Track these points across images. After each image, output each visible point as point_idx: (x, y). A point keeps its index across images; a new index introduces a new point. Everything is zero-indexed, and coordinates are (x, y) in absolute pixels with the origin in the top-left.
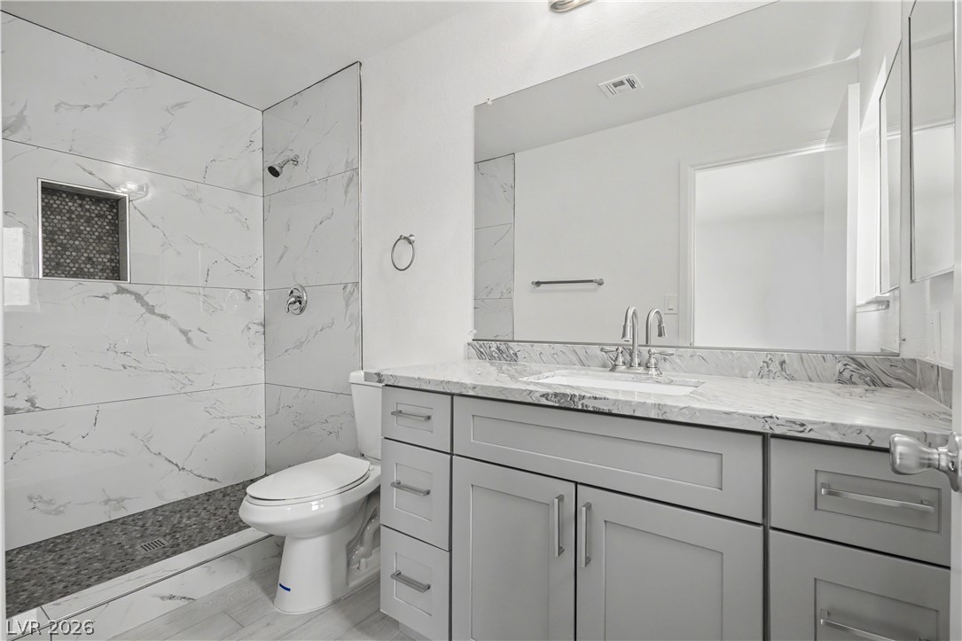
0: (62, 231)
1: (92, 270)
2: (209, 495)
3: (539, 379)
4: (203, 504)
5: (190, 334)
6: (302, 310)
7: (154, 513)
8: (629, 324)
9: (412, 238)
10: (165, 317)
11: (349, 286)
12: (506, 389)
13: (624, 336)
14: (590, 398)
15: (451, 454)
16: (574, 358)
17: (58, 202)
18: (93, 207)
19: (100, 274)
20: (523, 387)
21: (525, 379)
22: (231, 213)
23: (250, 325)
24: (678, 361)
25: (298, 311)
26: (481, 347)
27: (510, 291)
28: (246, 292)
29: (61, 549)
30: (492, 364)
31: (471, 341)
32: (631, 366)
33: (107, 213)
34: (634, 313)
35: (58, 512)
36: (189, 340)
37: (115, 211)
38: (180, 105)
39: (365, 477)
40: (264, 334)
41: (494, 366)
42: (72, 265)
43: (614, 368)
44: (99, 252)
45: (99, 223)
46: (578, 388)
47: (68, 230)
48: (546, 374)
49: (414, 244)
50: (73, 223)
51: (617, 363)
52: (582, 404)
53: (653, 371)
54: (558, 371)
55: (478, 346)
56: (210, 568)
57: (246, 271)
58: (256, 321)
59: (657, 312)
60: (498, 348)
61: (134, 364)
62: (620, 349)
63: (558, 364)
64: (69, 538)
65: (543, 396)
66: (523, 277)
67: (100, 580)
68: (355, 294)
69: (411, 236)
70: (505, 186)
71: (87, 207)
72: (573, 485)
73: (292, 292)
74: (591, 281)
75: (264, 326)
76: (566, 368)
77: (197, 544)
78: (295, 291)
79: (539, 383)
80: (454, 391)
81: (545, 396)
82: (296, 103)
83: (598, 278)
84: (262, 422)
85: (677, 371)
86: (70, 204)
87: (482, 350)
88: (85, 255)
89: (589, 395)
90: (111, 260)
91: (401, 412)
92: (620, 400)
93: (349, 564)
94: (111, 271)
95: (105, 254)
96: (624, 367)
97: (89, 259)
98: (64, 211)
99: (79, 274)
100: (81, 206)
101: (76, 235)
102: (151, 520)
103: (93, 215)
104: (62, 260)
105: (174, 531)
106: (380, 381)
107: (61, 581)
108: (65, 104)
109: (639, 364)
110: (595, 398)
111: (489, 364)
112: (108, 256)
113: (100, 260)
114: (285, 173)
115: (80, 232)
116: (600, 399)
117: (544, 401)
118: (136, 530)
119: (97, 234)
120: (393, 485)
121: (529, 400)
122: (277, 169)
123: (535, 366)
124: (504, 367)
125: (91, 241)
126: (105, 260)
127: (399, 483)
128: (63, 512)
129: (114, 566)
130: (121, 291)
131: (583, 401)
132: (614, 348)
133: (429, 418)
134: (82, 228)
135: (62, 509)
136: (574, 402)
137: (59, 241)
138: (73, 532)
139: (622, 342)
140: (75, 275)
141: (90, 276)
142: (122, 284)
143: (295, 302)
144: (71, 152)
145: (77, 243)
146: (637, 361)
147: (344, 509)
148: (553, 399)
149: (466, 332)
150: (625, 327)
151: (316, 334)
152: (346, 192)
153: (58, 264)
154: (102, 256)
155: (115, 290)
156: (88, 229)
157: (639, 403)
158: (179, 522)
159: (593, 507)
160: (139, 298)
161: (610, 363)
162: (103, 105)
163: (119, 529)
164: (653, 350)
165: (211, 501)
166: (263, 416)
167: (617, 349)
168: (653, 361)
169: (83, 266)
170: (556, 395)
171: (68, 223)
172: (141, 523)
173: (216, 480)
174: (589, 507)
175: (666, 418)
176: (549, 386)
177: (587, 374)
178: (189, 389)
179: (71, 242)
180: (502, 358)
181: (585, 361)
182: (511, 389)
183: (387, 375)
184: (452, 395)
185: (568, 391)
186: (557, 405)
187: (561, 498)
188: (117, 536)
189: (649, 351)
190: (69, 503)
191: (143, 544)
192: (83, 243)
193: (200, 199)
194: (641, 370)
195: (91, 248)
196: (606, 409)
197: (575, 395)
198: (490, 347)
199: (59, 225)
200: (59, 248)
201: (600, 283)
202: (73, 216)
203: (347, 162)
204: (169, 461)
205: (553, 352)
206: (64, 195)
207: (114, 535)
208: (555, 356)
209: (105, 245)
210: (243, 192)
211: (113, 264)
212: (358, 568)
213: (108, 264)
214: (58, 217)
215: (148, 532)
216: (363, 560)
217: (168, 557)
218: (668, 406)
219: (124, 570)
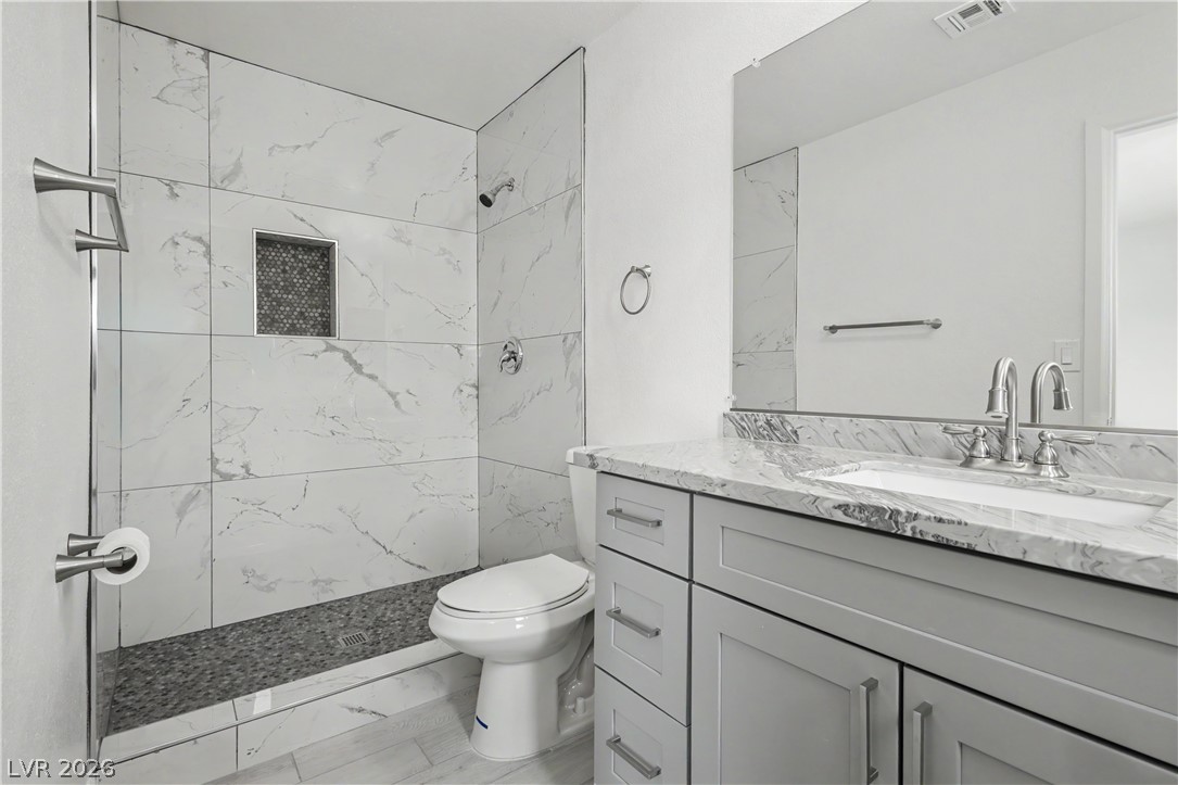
0: (277, 285)
1: (304, 326)
2: (417, 585)
3: (831, 474)
4: (410, 595)
5: (398, 397)
6: (517, 368)
7: (361, 601)
8: (1000, 386)
9: (647, 270)
10: (372, 377)
11: (570, 337)
12: (776, 490)
13: (991, 407)
14: (929, 518)
15: (690, 581)
16: (893, 442)
17: (273, 254)
18: (306, 257)
19: (312, 330)
20: (804, 489)
21: (807, 474)
22: (443, 255)
23: (462, 387)
24: (1103, 454)
25: (513, 369)
26: (742, 419)
27: (790, 340)
28: (458, 348)
29: (270, 631)
30: (758, 446)
31: (727, 411)
32: (1003, 459)
33: (319, 263)
34: (1010, 369)
35: (269, 589)
36: (397, 404)
37: (326, 260)
38: (390, 135)
39: (581, 591)
40: (478, 397)
41: (762, 448)
42: (285, 321)
43: (968, 462)
44: (311, 306)
45: (311, 274)
46: (904, 497)
47: (282, 284)
48: (845, 467)
49: (649, 279)
50: (287, 276)
51: (975, 453)
52: (913, 529)
53: (1049, 471)
54: (867, 462)
55: (737, 418)
56: (403, 680)
57: (458, 322)
58: (469, 382)
59: (1053, 367)
60: (768, 422)
61: (343, 430)
62: (982, 429)
63: (868, 450)
64: (276, 620)
65: (839, 507)
66: (811, 321)
67: (299, 674)
68: (577, 346)
69: (647, 266)
70: (782, 194)
71: (300, 257)
72: (895, 667)
73: (506, 347)
74: (920, 323)
75: (478, 390)
76: (879, 458)
77: (396, 646)
78: (509, 345)
79: (830, 483)
80: (693, 488)
81: (844, 507)
82: (511, 115)
83: (932, 319)
84: (475, 503)
85: (1099, 473)
86: (284, 255)
87: (743, 424)
88: (298, 309)
89: (927, 513)
90: (322, 315)
91: (620, 511)
92: (991, 529)
93: (561, 702)
94: (323, 326)
95: (317, 308)
96: (988, 460)
97: (302, 313)
98: (279, 263)
99: (293, 330)
100: (294, 256)
101: (290, 288)
102: (357, 608)
103: (306, 266)
104: (277, 316)
105: (378, 623)
106: (593, 466)
107: (262, 669)
108: (279, 146)
109: (1020, 458)
110: (940, 520)
111: (752, 446)
112: (319, 311)
113: (312, 314)
114: (498, 202)
115: (294, 285)
116: (951, 522)
117: (839, 516)
118: (340, 619)
119: (309, 286)
120: (609, 613)
121: (814, 513)
122: (490, 196)
123: (826, 453)
124: (777, 451)
125: (303, 294)
126: (317, 315)
127: (618, 612)
128: (273, 589)
129: (313, 659)
130: (331, 348)
131: (913, 524)
132: (968, 428)
133: (659, 523)
134: (295, 280)
135: (273, 586)
136: (896, 523)
137: (274, 295)
138: (283, 613)
139: (988, 417)
140: (289, 332)
141: (302, 332)
142: (331, 340)
143: (509, 359)
144: (283, 198)
145: (290, 297)
146: (1014, 451)
147: (551, 632)
148: (856, 514)
149: (720, 398)
150: (992, 394)
151: (533, 398)
152: (567, 217)
153: (273, 320)
154: (314, 310)
155: (324, 347)
156: (301, 281)
157: (1035, 538)
158: (383, 616)
159: (934, 713)
160: (348, 357)
161: (961, 452)
162: (314, 142)
163: (326, 615)
164: (1049, 434)
165: (418, 592)
166: (476, 496)
167: (975, 430)
168: (1049, 452)
169: (296, 322)
170: (862, 508)
171: (282, 275)
172: (346, 611)
173: (424, 568)
174: (926, 711)
175: (1102, 575)
176: (849, 489)
177: (918, 470)
178: (396, 460)
179: (285, 296)
180: (774, 437)
181: (914, 448)
182: (782, 491)
183: (601, 458)
184: (692, 493)
185: (885, 503)
186: (864, 525)
187: (872, 685)
188: (322, 622)
189: (1041, 435)
190: (280, 580)
191: (345, 637)
192: (296, 297)
193: (410, 241)
194: (1025, 467)
195: (303, 302)
196: (963, 541)
197: (898, 512)
198: (756, 421)
199: (274, 279)
200: (274, 303)
201: (936, 326)
202: (287, 268)
203: (569, 178)
204: (377, 542)
205: (857, 430)
206: (279, 246)
207: (320, 622)
208: (861, 437)
209: (316, 298)
210: (455, 229)
211: (324, 319)
212: (574, 710)
213: (319, 319)
214: (273, 270)
215: (352, 622)
216: (580, 701)
217: (366, 657)
218: (1106, 550)
219: (322, 667)
